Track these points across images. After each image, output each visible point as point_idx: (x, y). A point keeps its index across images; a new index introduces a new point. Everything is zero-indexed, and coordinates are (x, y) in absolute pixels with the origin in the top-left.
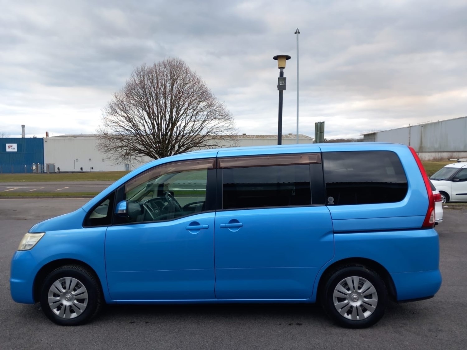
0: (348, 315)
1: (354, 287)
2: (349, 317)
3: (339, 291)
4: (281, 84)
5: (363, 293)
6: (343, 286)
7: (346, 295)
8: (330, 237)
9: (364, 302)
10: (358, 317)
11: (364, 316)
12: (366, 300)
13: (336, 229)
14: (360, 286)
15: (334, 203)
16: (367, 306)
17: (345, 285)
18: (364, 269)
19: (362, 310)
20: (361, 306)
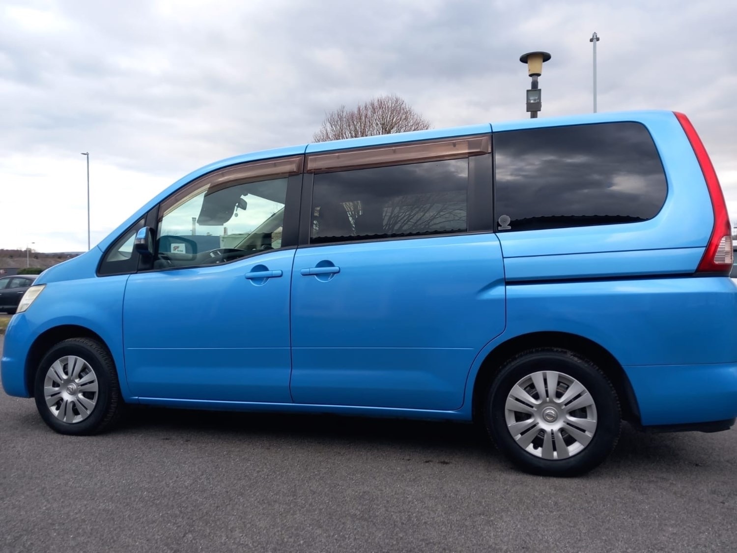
0: (535, 447)
1: (547, 391)
2: (538, 452)
3: (517, 399)
4: (532, 101)
5: (566, 405)
6: (527, 389)
7: (532, 407)
8: (499, 291)
9: (568, 424)
10: (555, 454)
11: (567, 452)
12: (572, 419)
13: (509, 275)
14: (561, 391)
15: (510, 228)
16: (575, 433)
17: (531, 388)
18: (571, 358)
19: (564, 439)
20: (562, 430)
